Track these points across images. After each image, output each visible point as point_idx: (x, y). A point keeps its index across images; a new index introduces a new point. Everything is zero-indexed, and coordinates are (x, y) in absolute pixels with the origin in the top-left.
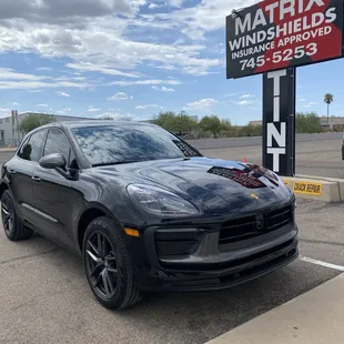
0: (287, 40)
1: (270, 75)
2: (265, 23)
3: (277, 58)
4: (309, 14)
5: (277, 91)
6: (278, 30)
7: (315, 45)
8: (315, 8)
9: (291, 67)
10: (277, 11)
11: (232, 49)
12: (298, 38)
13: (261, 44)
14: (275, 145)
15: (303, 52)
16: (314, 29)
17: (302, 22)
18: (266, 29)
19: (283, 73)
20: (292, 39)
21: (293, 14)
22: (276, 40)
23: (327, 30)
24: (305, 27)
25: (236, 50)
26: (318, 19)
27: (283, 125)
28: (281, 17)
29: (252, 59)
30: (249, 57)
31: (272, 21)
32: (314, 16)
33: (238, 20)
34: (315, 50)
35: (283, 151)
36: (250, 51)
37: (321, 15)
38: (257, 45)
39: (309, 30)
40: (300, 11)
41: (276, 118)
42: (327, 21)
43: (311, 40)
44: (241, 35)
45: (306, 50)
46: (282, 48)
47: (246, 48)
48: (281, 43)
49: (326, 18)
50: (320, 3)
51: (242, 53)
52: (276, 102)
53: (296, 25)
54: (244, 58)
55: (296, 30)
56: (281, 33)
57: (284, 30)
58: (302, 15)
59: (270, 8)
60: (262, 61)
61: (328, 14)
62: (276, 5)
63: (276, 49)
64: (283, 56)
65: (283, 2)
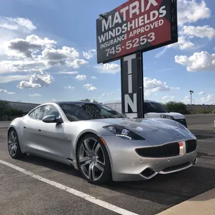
0: (135, 32)
1: (125, 59)
2: (120, 22)
3: (129, 45)
4: (148, 13)
5: (130, 70)
6: (129, 26)
7: (153, 34)
8: (152, 8)
10: (128, 12)
11: (100, 42)
12: (142, 30)
14: (130, 111)
15: (146, 40)
16: (152, 23)
17: (144, 18)
18: (121, 25)
19: (134, 56)
20: (138, 31)
21: (138, 13)
22: (128, 33)
23: (161, 23)
24: (146, 22)
25: (103, 43)
26: (154, 15)
27: (135, 95)
28: (131, 17)
29: (113, 48)
30: (111, 47)
31: (125, 19)
32: (151, 13)
33: (104, 21)
34: (154, 38)
35: (136, 115)
36: (112, 42)
37: (156, 12)
38: (116, 37)
39: (149, 24)
40: (143, 11)
41: (130, 90)
43: (151, 30)
44: (106, 31)
45: (148, 38)
46: (132, 38)
49: (160, 14)
50: (155, 4)
51: (106, 45)
52: (130, 78)
53: (140, 21)
54: (108, 47)
55: (140, 24)
56: (131, 27)
57: (133, 25)
58: (143, 14)
59: (124, 10)
60: (119, 49)
61: (161, 11)
62: (127, 8)
63: (128, 39)
64: (133, 44)
65: (131, 6)
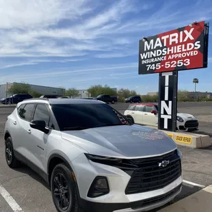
0: (173, 56)
1: (163, 74)
2: (161, 46)
3: (167, 65)
4: (185, 43)
5: (167, 83)
6: (169, 50)
7: (189, 60)
8: (189, 40)
9: (175, 71)
10: (168, 40)
11: (142, 58)
12: (180, 56)
13: (159, 57)
14: (165, 113)
15: (182, 63)
16: (188, 52)
17: (182, 47)
18: (162, 49)
19: (171, 74)
20: (176, 56)
21: (177, 42)
22: (167, 56)
23: (196, 53)
24: (184, 50)
25: (144, 59)
26: (190, 46)
27: (170, 102)
28: (171, 44)
29: (154, 65)
30: (152, 64)
31: (165, 45)
32: (188, 45)
33: (146, 43)
34: (189, 63)
35: (170, 117)
36: (152, 60)
37: (192, 45)
38: (157, 57)
39: (185, 52)
40: (181, 41)
41: (166, 98)
42: (195, 48)
43: (187, 57)
44: (147, 51)
45: (184, 63)
46: (171, 60)
47: (150, 58)
48: (170, 57)
49: (195, 46)
50: (192, 38)
51: (148, 61)
52: (167, 89)
53: (179, 49)
54: (149, 64)
55: (178, 51)
56: (170, 52)
57: (172, 50)
58: (182, 44)
59: (164, 38)
60: (159, 66)
61: (196, 44)
62: (167, 36)
63: (167, 61)
64: (171, 65)
65: (171, 35)
